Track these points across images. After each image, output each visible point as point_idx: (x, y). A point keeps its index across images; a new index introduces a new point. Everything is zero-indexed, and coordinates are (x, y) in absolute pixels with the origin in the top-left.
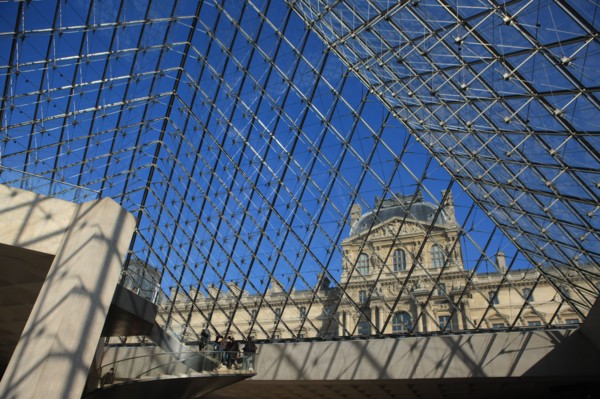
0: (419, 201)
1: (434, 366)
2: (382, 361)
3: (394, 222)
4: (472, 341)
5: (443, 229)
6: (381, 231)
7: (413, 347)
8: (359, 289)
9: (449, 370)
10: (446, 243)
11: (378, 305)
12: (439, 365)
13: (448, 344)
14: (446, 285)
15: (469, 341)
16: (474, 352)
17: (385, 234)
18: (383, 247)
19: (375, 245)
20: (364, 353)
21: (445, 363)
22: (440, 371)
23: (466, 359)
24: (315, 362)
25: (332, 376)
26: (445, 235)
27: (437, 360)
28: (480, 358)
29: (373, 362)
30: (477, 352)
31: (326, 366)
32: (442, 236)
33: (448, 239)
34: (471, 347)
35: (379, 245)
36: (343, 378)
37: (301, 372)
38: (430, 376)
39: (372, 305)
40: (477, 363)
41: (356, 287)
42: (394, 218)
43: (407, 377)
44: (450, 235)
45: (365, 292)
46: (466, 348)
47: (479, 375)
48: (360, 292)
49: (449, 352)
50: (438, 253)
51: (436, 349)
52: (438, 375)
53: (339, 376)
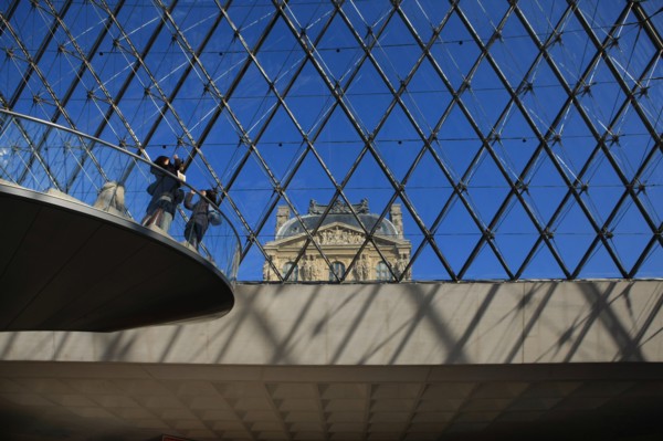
0: (363, 211)
1: (555, 339)
2: (458, 329)
3: (334, 228)
4: (632, 293)
5: (394, 244)
6: (317, 238)
7: (525, 301)
9: (582, 347)
10: (396, 261)
12: (565, 337)
13: (588, 297)
15: (626, 292)
16: (631, 313)
17: (322, 242)
18: (318, 257)
19: (308, 254)
20: (425, 310)
21: (576, 333)
22: (566, 348)
23: (616, 329)
24: (319, 328)
25: (350, 357)
26: (396, 252)
27: (563, 327)
28: (640, 326)
29: (441, 329)
30: (636, 314)
31: (339, 336)
32: (391, 251)
33: (398, 257)
34: (628, 304)
35: (314, 253)
36: (374, 360)
37: (281, 348)
38: (546, 360)
40: (633, 334)
42: (335, 224)
43: (502, 361)
44: (401, 252)
46: (619, 306)
47: (633, 359)
49: (586, 313)
50: (384, 272)
51: (565, 306)
52: (560, 359)
53: (365, 358)
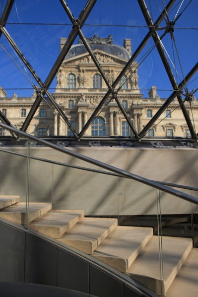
3: (96, 54)
6: (86, 59)
8: (69, 99)
10: (129, 74)
11: (84, 111)
14: (128, 101)
17: (88, 61)
18: (87, 71)
19: (81, 69)
33: (131, 72)
35: (84, 68)
39: (80, 110)
41: (67, 97)
42: (96, 50)
44: (133, 69)
45: (73, 101)
48: (69, 101)
